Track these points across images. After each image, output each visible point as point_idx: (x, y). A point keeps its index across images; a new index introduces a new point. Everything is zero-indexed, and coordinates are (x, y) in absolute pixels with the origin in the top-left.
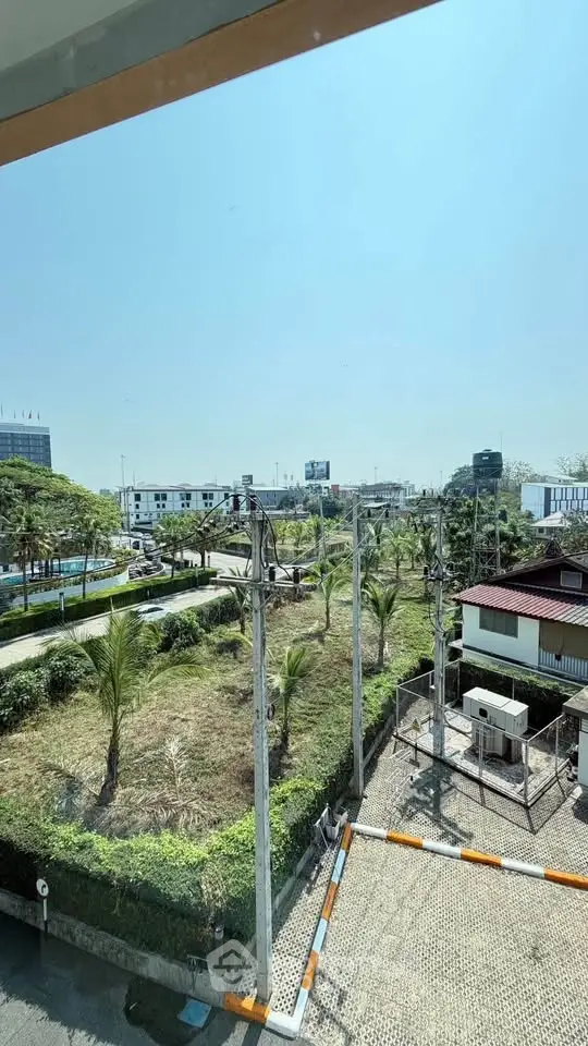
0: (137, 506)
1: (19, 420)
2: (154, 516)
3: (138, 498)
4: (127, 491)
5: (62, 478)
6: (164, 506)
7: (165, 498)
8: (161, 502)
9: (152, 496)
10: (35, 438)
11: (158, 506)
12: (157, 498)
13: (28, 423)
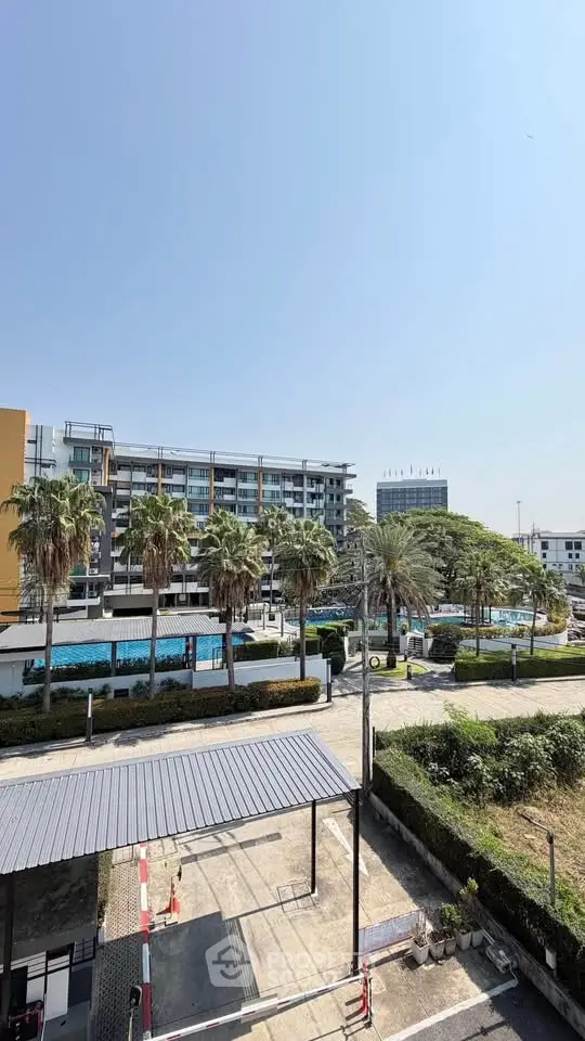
0: (544, 556)
1: (424, 477)
2: (565, 567)
3: (545, 546)
4: (531, 538)
5: (477, 525)
6: (578, 556)
7: (579, 546)
8: (574, 552)
9: (562, 544)
10: (436, 490)
11: (570, 556)
12: (569, 546)
13: (430, 478)
